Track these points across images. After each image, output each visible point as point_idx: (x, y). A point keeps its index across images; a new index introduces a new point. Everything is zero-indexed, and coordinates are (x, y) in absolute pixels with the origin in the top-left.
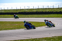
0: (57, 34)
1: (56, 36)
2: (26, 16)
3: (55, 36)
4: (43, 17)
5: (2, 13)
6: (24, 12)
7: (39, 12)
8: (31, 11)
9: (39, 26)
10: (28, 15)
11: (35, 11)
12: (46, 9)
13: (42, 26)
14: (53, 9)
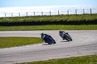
0: (56, 55)
1: (55, 58)
2: (8, 28)
3: (53, 58)
4: (34, 30)
6: (5, 23)
8: (15, 21)
9: (29, 44)
10: (11, 27)
11: (22, 20)
12: (39, 16)
13: (33, 43)
14: (50, 16)
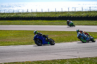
5: (33, 17)
7: (90, 17)
8: (78, 15)
11: (85, 15)
